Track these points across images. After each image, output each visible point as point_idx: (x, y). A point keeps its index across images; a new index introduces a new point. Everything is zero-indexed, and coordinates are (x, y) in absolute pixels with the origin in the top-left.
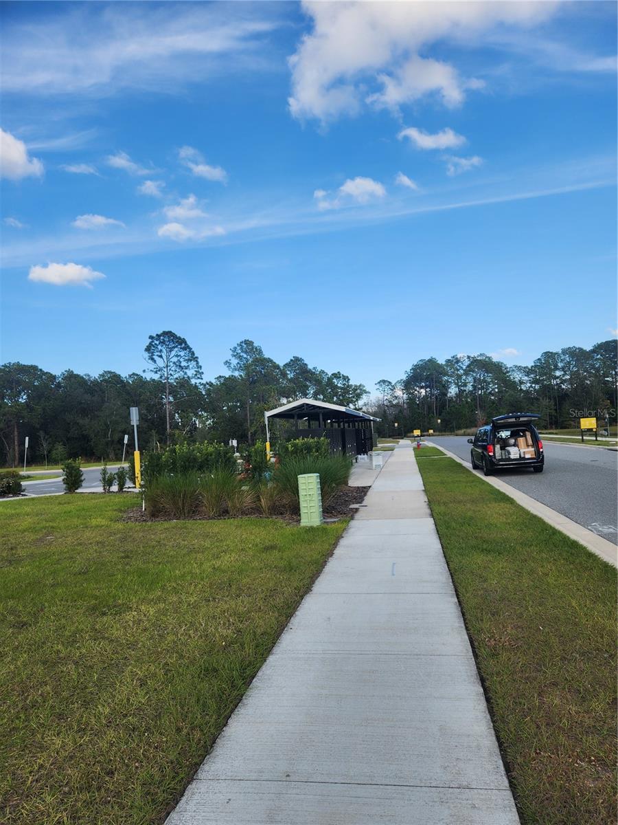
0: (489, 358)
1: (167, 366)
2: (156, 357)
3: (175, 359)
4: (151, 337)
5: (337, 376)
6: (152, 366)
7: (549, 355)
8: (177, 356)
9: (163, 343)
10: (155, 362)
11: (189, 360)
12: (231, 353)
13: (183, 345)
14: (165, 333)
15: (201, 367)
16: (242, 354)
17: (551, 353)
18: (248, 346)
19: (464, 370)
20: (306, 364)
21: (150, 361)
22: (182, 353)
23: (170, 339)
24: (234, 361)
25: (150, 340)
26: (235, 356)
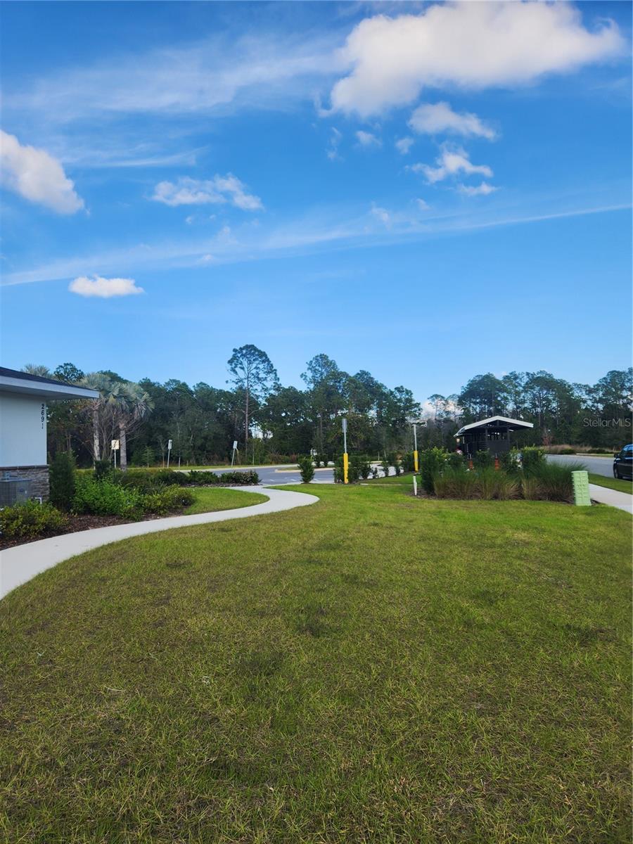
0: (550, 375)
1: (248, 378)
2: (237, 369)
3: (254, 371)
4: (235, 350)
5: (399, 390)
6: (234, 378)
7: (615, 375)
8: (257, 368)
9: (243, 355)
10: (236, 373)
11: (269, 373)
12: (308, 366)
13: (264, 358)
14: (247, 347)
15: (278, 379)
16: (317, 368)
17: (618, 372)
18: (323, 360)
19: (523, 387)
20: (372, 378)
21: (232, 373)
22: (261, 366)
23: (251, 352)
24: (310, 374)
25: (234, 353)
26: (311, 369)
